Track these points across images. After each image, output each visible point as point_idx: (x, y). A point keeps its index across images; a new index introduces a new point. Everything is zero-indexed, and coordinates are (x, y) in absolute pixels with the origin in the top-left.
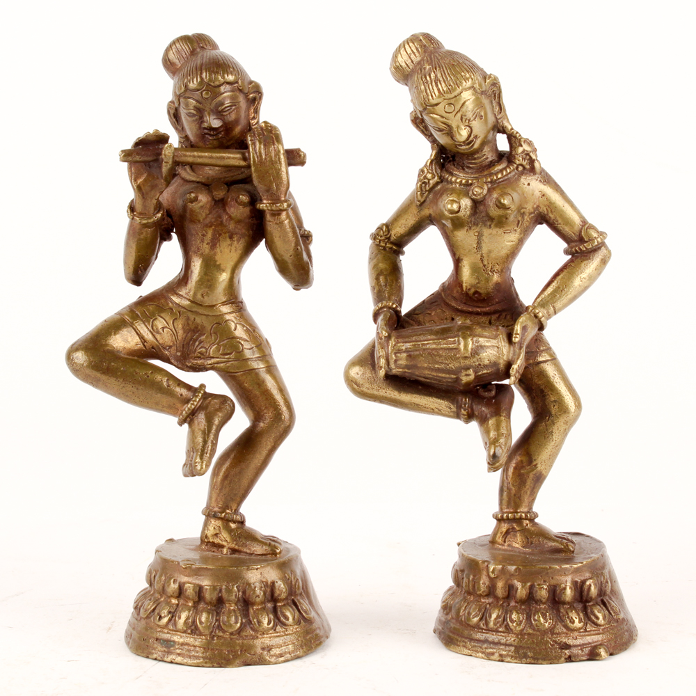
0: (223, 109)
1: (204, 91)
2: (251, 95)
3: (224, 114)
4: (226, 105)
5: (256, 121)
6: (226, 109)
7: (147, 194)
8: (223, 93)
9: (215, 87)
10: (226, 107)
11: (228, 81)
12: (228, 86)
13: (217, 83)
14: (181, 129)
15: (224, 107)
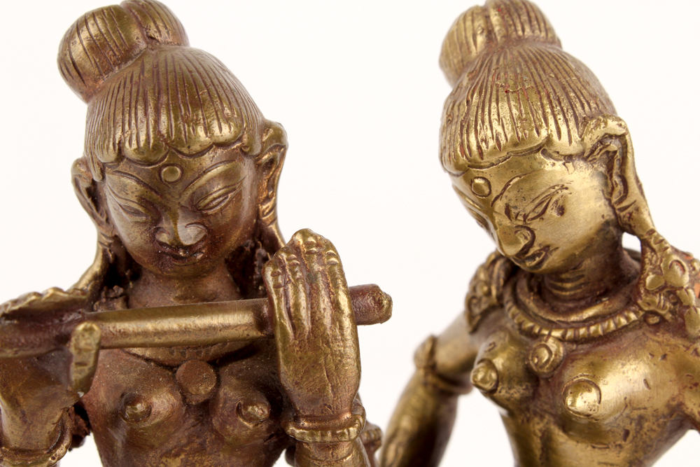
0: (208, 204)
1: (165, 165)
2: (266, 157)
3: (210, 212)
4: (215, 195)
5: (270, 204)
6: (214, 203)
7: (33, 414)
8: (208, 170)
9: (191, 156)
10: (215, 199)
11: (222, 140)
12: (219, 151)
13: (196, 148)
14: (104, 220)
15: (211, 197)
